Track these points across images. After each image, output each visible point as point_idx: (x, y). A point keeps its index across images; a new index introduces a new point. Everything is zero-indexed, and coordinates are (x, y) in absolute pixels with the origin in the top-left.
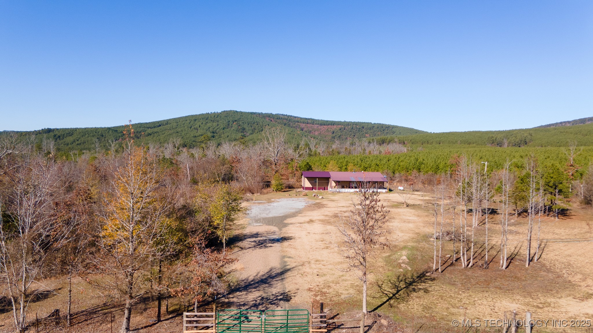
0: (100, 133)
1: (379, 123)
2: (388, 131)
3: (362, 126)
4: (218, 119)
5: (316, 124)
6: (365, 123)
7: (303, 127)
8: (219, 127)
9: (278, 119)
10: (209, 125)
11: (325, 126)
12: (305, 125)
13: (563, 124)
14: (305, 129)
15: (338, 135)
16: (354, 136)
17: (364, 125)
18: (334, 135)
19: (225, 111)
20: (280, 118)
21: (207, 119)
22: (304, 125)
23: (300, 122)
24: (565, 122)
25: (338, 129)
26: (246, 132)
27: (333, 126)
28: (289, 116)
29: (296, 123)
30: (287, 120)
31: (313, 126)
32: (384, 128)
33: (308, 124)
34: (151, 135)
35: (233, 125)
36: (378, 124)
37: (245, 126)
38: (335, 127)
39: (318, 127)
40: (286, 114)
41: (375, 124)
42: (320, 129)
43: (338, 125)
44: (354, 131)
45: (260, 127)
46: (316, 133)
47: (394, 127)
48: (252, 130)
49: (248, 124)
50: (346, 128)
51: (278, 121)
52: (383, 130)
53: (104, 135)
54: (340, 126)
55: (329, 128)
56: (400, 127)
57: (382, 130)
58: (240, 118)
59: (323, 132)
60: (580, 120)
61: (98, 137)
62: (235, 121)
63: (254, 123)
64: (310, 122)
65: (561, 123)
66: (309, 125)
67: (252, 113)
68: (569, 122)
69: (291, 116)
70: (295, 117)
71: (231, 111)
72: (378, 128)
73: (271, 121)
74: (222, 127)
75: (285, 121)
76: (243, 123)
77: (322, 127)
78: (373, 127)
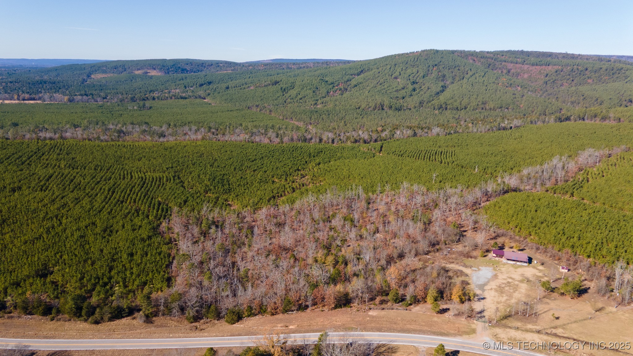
0: (315, 85)
2: (619, 75)
3: (585, 67)
4: (417, 63)
7: (510, 68)
8: (419, 74)
9: (481, 57)
10: (409, 71)
11: (537, 67)
12: (514, 66)
14: (512, 71)
15: (552, 80)
16: (573, 80)
18: (547, 78)
19: (424, 51)
20: (484, 57)
21: (407, 63)
22: (512, 65)
23: (508, 62)
25: (554, 71)
26: (446, 79)
27: (547, 67)
28: (495, 53)
29: (503, 63)
30: (492, 59)
31: (523, 66)
33: (516, 63)
34: (356, 86)
35: (433, 71)
37: (446, 72)
38: (550, 68)
39: (529, 67)
42: (531, 70)
43: (555, 65)
44: (574, 74)
45: (461, 73)
46: (526, 76)
48: (453, 77)
49: (449, 69)
50: (565, 70)
51: (482, 60)
52: (613, 74)
53: (318, 87)
54: (556, 68)
55: (542, 69)
57: (611, 73)
58: (441, 62)
59: (534, 74)
61: (314, 90)
62: (436, 65)
63: (455, 67)
64: (520, 61)
66: (517, 65)
67: (453, 52)
71: (431, 50)
72: (606, 70)
73: (474, 61)
74: (422, 74)
75: (490, 61)
76: (444, 68)
77: (534, 67)
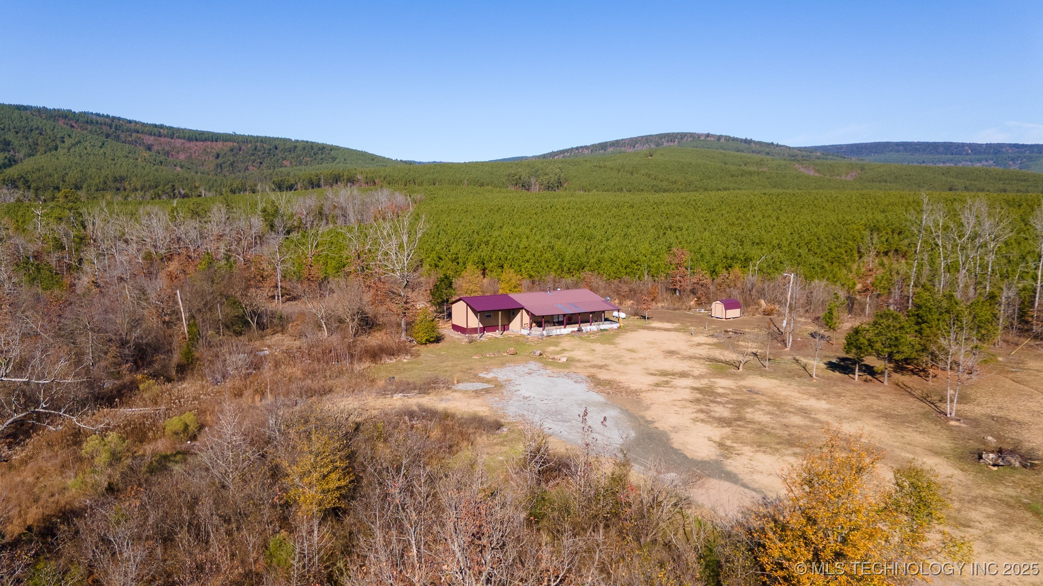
1: (305, 140)
2: (324, 156)
3: (274, 144)
5: (179, 137)
6: (278, 138)
7: (149, 143)
9: (87, 122)
11: (198, 143)
12: (156, 140)
13: (580, 151)
14: (155, 148)
15: (229, 162)
16: (261, 163)
17: (277, 143)
18: (220, 161)
20: (92, 122)
22: (152, 138)
23: (142, 132)
24: (582, 147)
25: (226, 149)
26: (14, 149)
27: (214, 143)
28: (114, 118)
29: (134, 135)
30: (111, 126)
31: (173, 141)
32: (316, 149)
33: (160, 136)
36: (303, 141)
37: (10, 137)
38: (220, 144)
39: (183, 143)
40: (105, 114)
41: (297, 141)
42: (189, 148)
43: (227, 141)
44: (259, 153)
45: (49, 140)
46: (182, 156)
47: (332, 148)
48: (30, 146)
49: (17, 133)
50: (243, 147)
51: (89, 127)
52: (315, 154)
54: (230, 144)
55: (207, 146)
56: (344, 149)
57: (312, 154)
59: (197, 154)
60: (600, 144)
63: (32, 130)
64: (165, 133)
65: (577, 148)
66: (162, 139)
67: (19, 108)
68: (587, 147)
69: (119, 119)
70: (130, 122)
72: (304, 149)
73: (72, 126)
75: (105, 129)
77: (192, 144)
78: (296, 147)
